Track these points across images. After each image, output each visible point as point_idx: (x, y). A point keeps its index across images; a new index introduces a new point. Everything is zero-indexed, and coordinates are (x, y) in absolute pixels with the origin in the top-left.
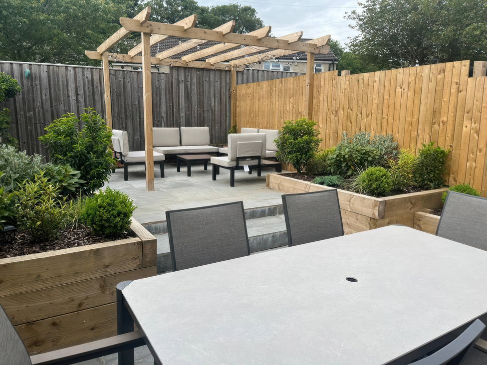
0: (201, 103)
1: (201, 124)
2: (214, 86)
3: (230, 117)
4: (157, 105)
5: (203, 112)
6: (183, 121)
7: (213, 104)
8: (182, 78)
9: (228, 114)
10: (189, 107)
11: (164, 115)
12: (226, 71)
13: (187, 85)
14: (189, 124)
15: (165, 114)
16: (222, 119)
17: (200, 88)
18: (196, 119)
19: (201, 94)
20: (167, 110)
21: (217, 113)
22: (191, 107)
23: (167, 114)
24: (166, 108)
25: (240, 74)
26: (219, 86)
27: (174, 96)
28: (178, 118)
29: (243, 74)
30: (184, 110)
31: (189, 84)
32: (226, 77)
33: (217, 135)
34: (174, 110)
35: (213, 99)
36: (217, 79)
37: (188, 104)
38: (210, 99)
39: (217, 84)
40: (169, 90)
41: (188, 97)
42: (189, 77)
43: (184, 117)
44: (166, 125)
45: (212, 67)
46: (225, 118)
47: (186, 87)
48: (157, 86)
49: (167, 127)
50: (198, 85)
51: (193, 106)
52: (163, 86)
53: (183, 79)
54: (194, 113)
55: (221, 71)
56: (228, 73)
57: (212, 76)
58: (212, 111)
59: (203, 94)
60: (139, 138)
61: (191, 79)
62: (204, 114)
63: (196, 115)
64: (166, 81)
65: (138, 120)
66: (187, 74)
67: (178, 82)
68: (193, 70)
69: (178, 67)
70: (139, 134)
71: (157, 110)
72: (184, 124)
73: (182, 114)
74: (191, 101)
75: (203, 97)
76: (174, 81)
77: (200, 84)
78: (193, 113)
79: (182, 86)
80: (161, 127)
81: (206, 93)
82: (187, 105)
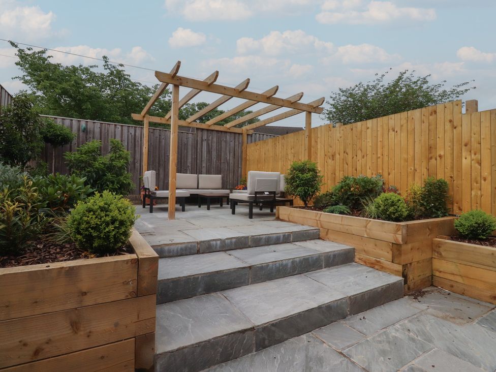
0: (219, 157)
1: (218, 172)
2: (230, 145)
3: (241, 168)
4: (184, 157)
5: (221, 163)
6: (204, 170)
7: (228, 158)
8: (205, 137)
9: (240, 166)
10: (210, 160)
11: (189, 164)
12: (239, 134)
13: (208, 142)
14: (208, 172)
15: (191, 164)
16: (235, 170)
17: (219, 145)
18: (215, 168)
19: (219, 151)
20: (192, 161)
21: (231, 165)
23: (192, 166)
25: (249, 137)
27: (198, 151)
28: (200, 167)
29: (251, 136)
30: (205, 162)
31: (210, 142)
32: (239, 139)
33: (231, 182)
34: (198, 161)
35: (228, 154)
36: (232, 139)
37: (209, 157)
38: (226, 154)
39: (232, 144)
40: (194, 146)
41: (209, 152)
42: (211, 137)
43: (205, 167)
44: (190, 173)
45: (228, 131)
46: (237, 169)
47: (208, 145)
48: (186, 143)
49: (192, 174)
50: (217, 143)
51: (213, 158)
52: (190, 143)
55: (235, 133)
57: (228, 137)
58: (227, 163)
59: (221, 150)
61: (212, 138)
62: (221, 165)
63: (215, 166)
64: (192, 139)
66: (209, 135)
67: (202, 141)
68: (214, 132)
69: (202, 129)
71: (184, 161)
73: (204, 165)
74: (211, 155)
75: (221, 153)
76: (198, 140)
77: (219, 143)
78: (212, 164)
79: (205, 144)
80: (187, 173)
81: (223, 149)
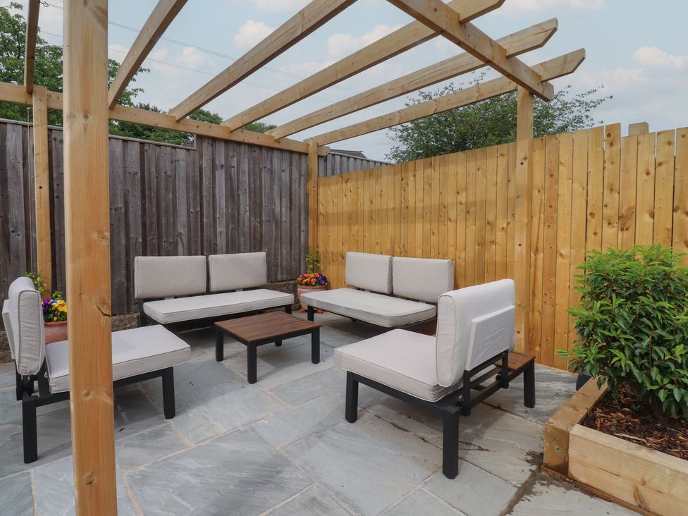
0: (256, 208)
1: (256, 247)
2: (280, 179)
3: (307, 232)
4: (167, 212)
5: (261, 223)
6: (221, 241)
7: (278, 210)
8: (221, 160)
9: (303, 228)
10: (234, 218)
11: (182, 229)
12: (300, 154)
13: (230, 173)
14: (232, 248)
15: (186, 229)
16: (293, 236)
17: (254, 180)
18: (247, 238)
19: (256, 194)
20: (189, 221)
21: (285, 225)
22: (238, 215)
23: (189, 231)
24: (188, 217)
25: (322, 161)
26: (288, 178)
27: (205, 193)
28: (212, 235)
29: (326, 160)
30: (224, 221)
31: (234, 171)
32: (300, 164)
33: (284, 264)
34: (205, 220)
35: (277, 201)
36: (285, 165)
37: (233, 209)
38: (271, 200)
39: (285, 176)
40: (194, 181)
41: (232, 195)
42: (235, 159)
43: (224, 234)
44: (186, 251)
45: (277, 145)
46: (297, 233)
47: (229, 178)
48: (169, 173)
49: (190, 254)
50: (252, 176)
51: (242, 212)
52: (181, 174)
53: (223, 162)
54: (244, 226)
55: (291, 152)
56: (303, 157)
57: (276, 162)
58: (276, 224)
59: (261, 193)
60: (124, 280)
61: (239, 163)
62: (261, 227)
63: (247, 230)
64: (188, 164)
65: (123, 242)
66: (231, 153)
67: (214, 167)
68: (242, 147)
69: (214, 140)
70: (124, 272)
71: (167, 220)
72: (224, 246)
73: (221, 228)
74: (239, 205)
75: (261, 198)
76: (204, 166)
77: (255, 173)
78: (241, 225)
79: (221, 176)
80: (176, 254)
81: (266, 191)
82: (230, 210)
